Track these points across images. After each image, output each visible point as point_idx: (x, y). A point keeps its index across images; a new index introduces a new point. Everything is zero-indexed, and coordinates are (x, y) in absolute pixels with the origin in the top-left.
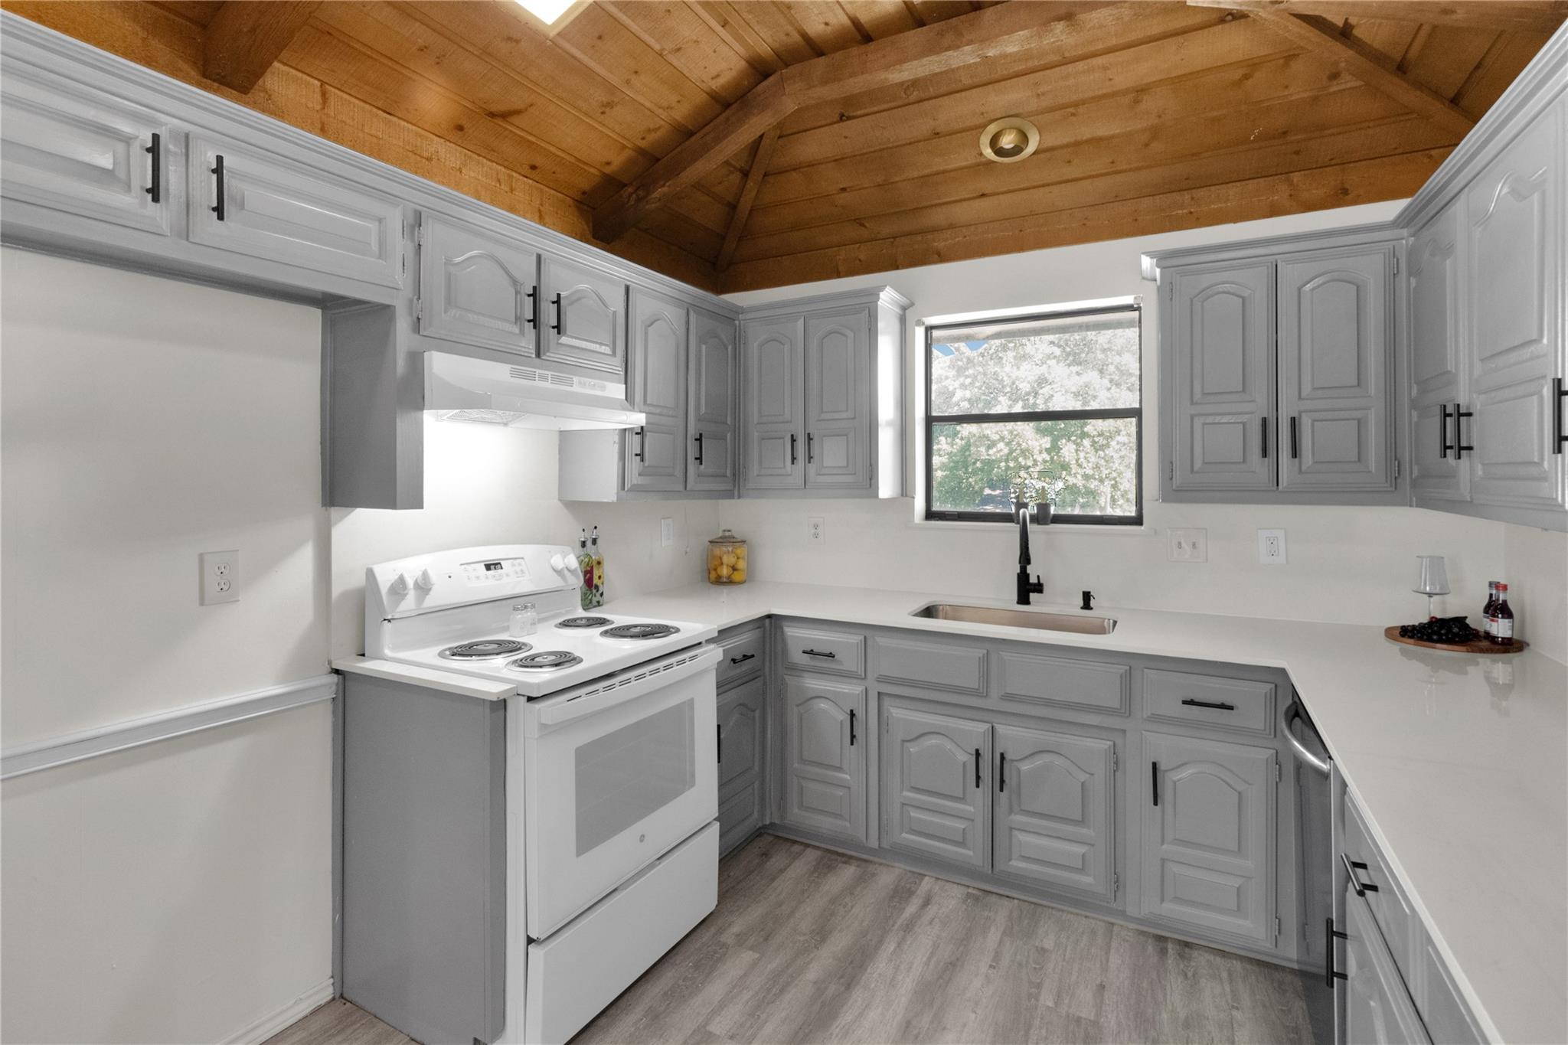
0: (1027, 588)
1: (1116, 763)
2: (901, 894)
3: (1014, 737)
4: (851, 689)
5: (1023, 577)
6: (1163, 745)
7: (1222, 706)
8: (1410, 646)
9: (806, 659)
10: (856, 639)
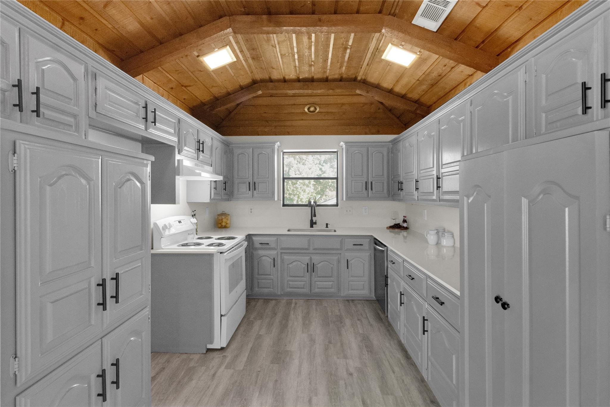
0: (313, 224)
1: (339, 261)
2: (289, 303)
3: (316, 259)
4: (274, 252)
5: (312, 220)
6: (348, 255)
7: (361, 245)
8: (391, 230)
9: (260, 246)
10: (274, 239)
